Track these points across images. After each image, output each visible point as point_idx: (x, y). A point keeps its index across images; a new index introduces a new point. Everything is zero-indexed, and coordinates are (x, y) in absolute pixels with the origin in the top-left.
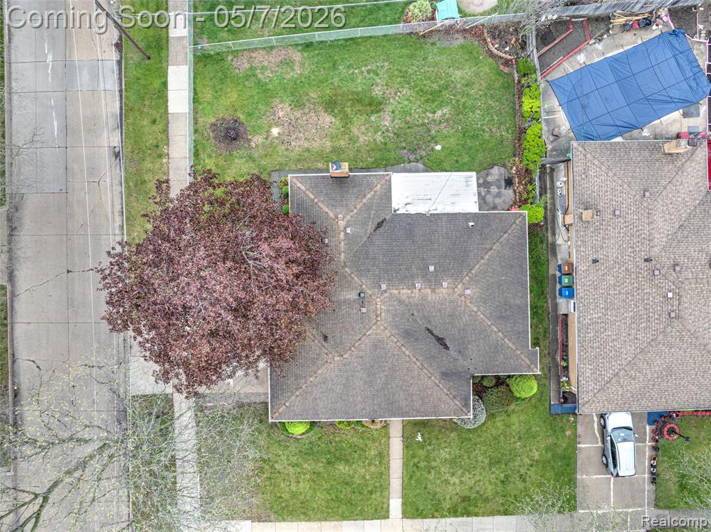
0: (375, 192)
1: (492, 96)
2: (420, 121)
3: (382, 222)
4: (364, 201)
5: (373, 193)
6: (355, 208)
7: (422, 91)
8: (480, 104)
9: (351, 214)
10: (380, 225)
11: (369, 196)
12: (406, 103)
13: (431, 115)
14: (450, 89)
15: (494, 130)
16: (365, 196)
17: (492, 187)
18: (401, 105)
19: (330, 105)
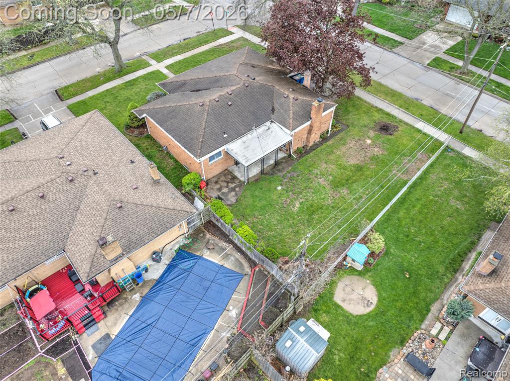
0: (290, 118)
1: (275, 237)
2: (304, 194)
3: (273, 112)
4: (291, 112)
5: (291, 117)
6: (292, 106)
7: (320, 208)
8: (278, 227)
9: (291, 103)
10: (273, 110)
11: (291, 115)
12: (323, 196)
13: (301, 201)
14: (305, 222)
15: (255, 220)
16: (293, 114)
17: (227, 190)
18: (324, 193)
19: (359, 169)
